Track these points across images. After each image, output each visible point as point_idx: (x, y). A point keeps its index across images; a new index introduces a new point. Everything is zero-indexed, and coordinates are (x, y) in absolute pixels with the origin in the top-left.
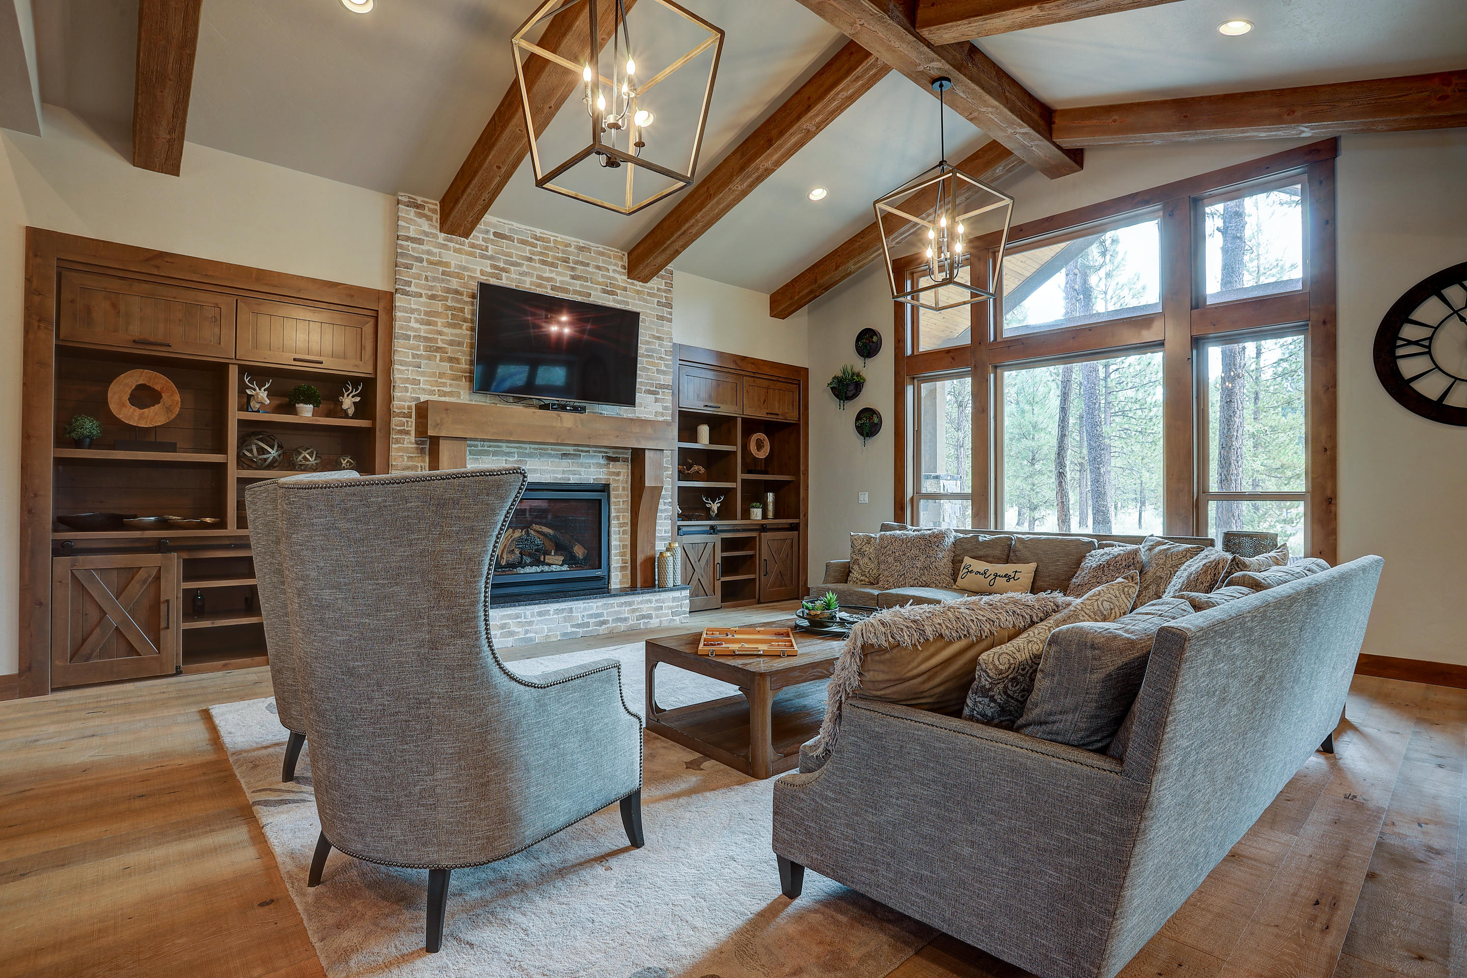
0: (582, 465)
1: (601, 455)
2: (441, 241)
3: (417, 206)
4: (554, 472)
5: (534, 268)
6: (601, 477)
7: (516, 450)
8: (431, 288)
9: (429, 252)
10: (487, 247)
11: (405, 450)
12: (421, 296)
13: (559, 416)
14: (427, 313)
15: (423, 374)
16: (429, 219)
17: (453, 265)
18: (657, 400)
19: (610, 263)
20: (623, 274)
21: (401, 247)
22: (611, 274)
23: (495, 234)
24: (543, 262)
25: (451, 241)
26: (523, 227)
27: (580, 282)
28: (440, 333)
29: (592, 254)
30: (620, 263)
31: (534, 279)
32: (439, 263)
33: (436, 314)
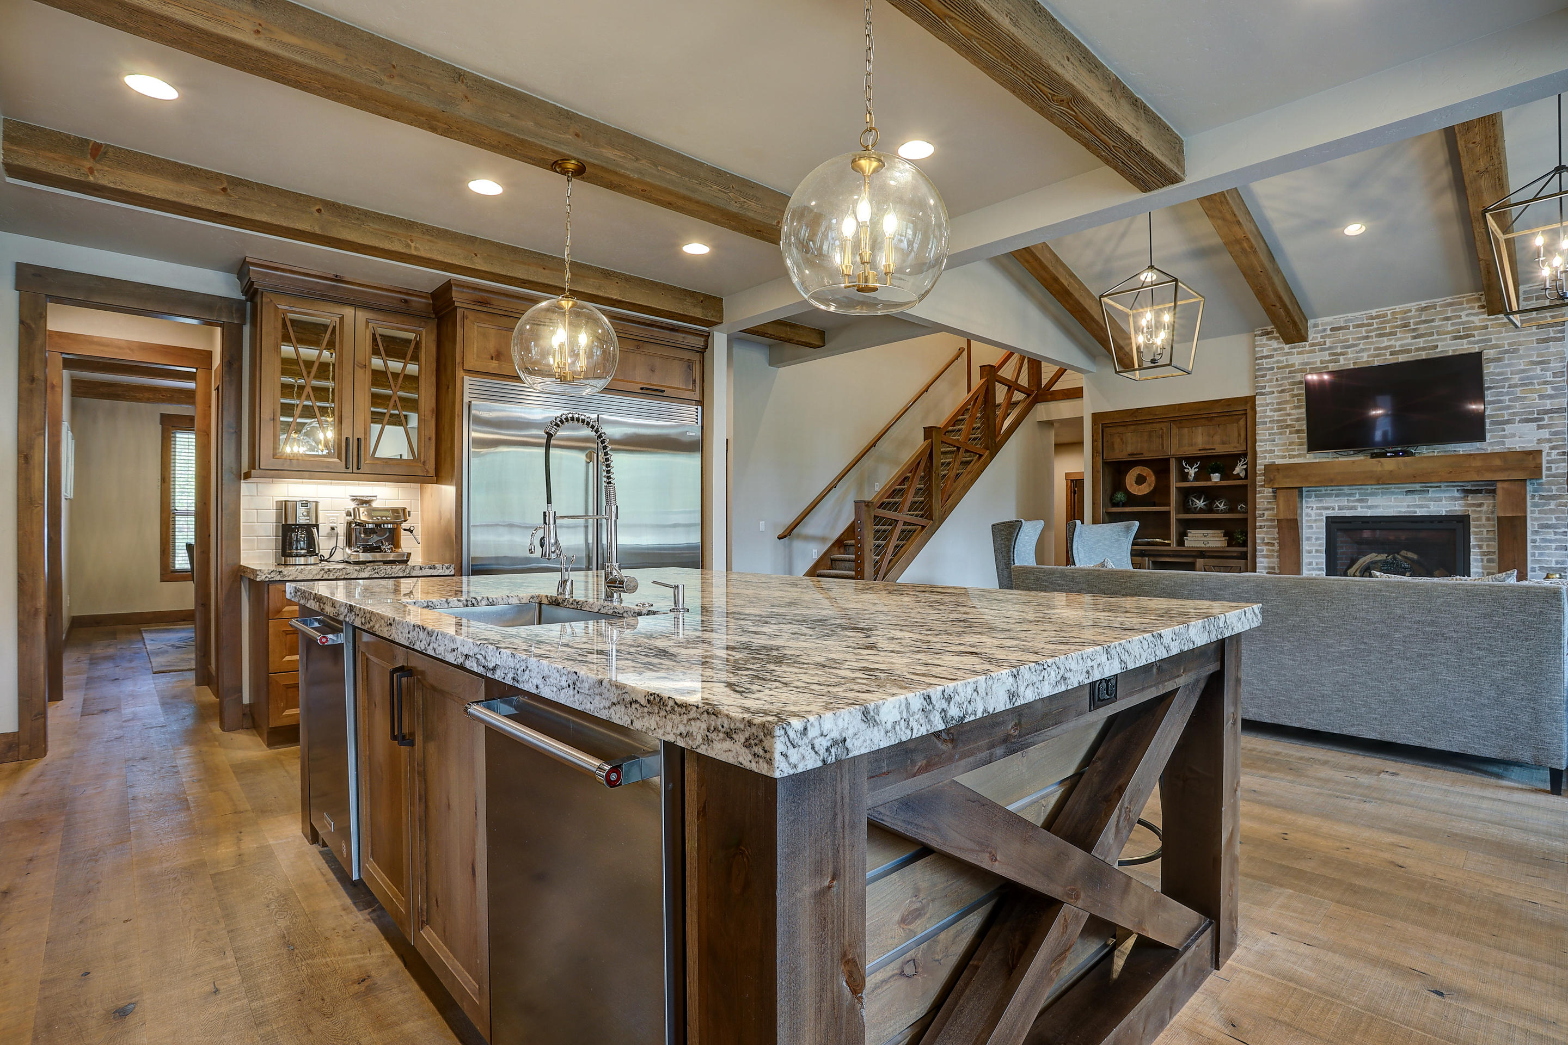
0: (1431, 499)
1: (1456, 488)
2: (1287, 350)
3: (1268, 333)
4: (1398, 506)
5: (1372, 343)
6: (1456, 508)
7: (1357, 491)
8: (1281, 385)
9: (1278, 362)
10: (1325, 342)
11: (1266, 498)
12: (1273, 393)
13: (1379, 462)
14: (1278, 404)
15: (1277, 445)
16: (1276, 338)
17: (1297, 364)
18: (1539, 427)
19: (1463, 309)
20: (1483, 313)
21: (1258, 364)
22: (1464, 319)
23: (1332, 329)
24: (1380, 335)
25: (1294, 348)
26: (1359, 313)
27: (1424, 339)
28: (1289, 415)
29: (1438, 309)
30: (1477, 305)
31: (1372, 352)
32: (1287, 366)
33: (1286, 402)
